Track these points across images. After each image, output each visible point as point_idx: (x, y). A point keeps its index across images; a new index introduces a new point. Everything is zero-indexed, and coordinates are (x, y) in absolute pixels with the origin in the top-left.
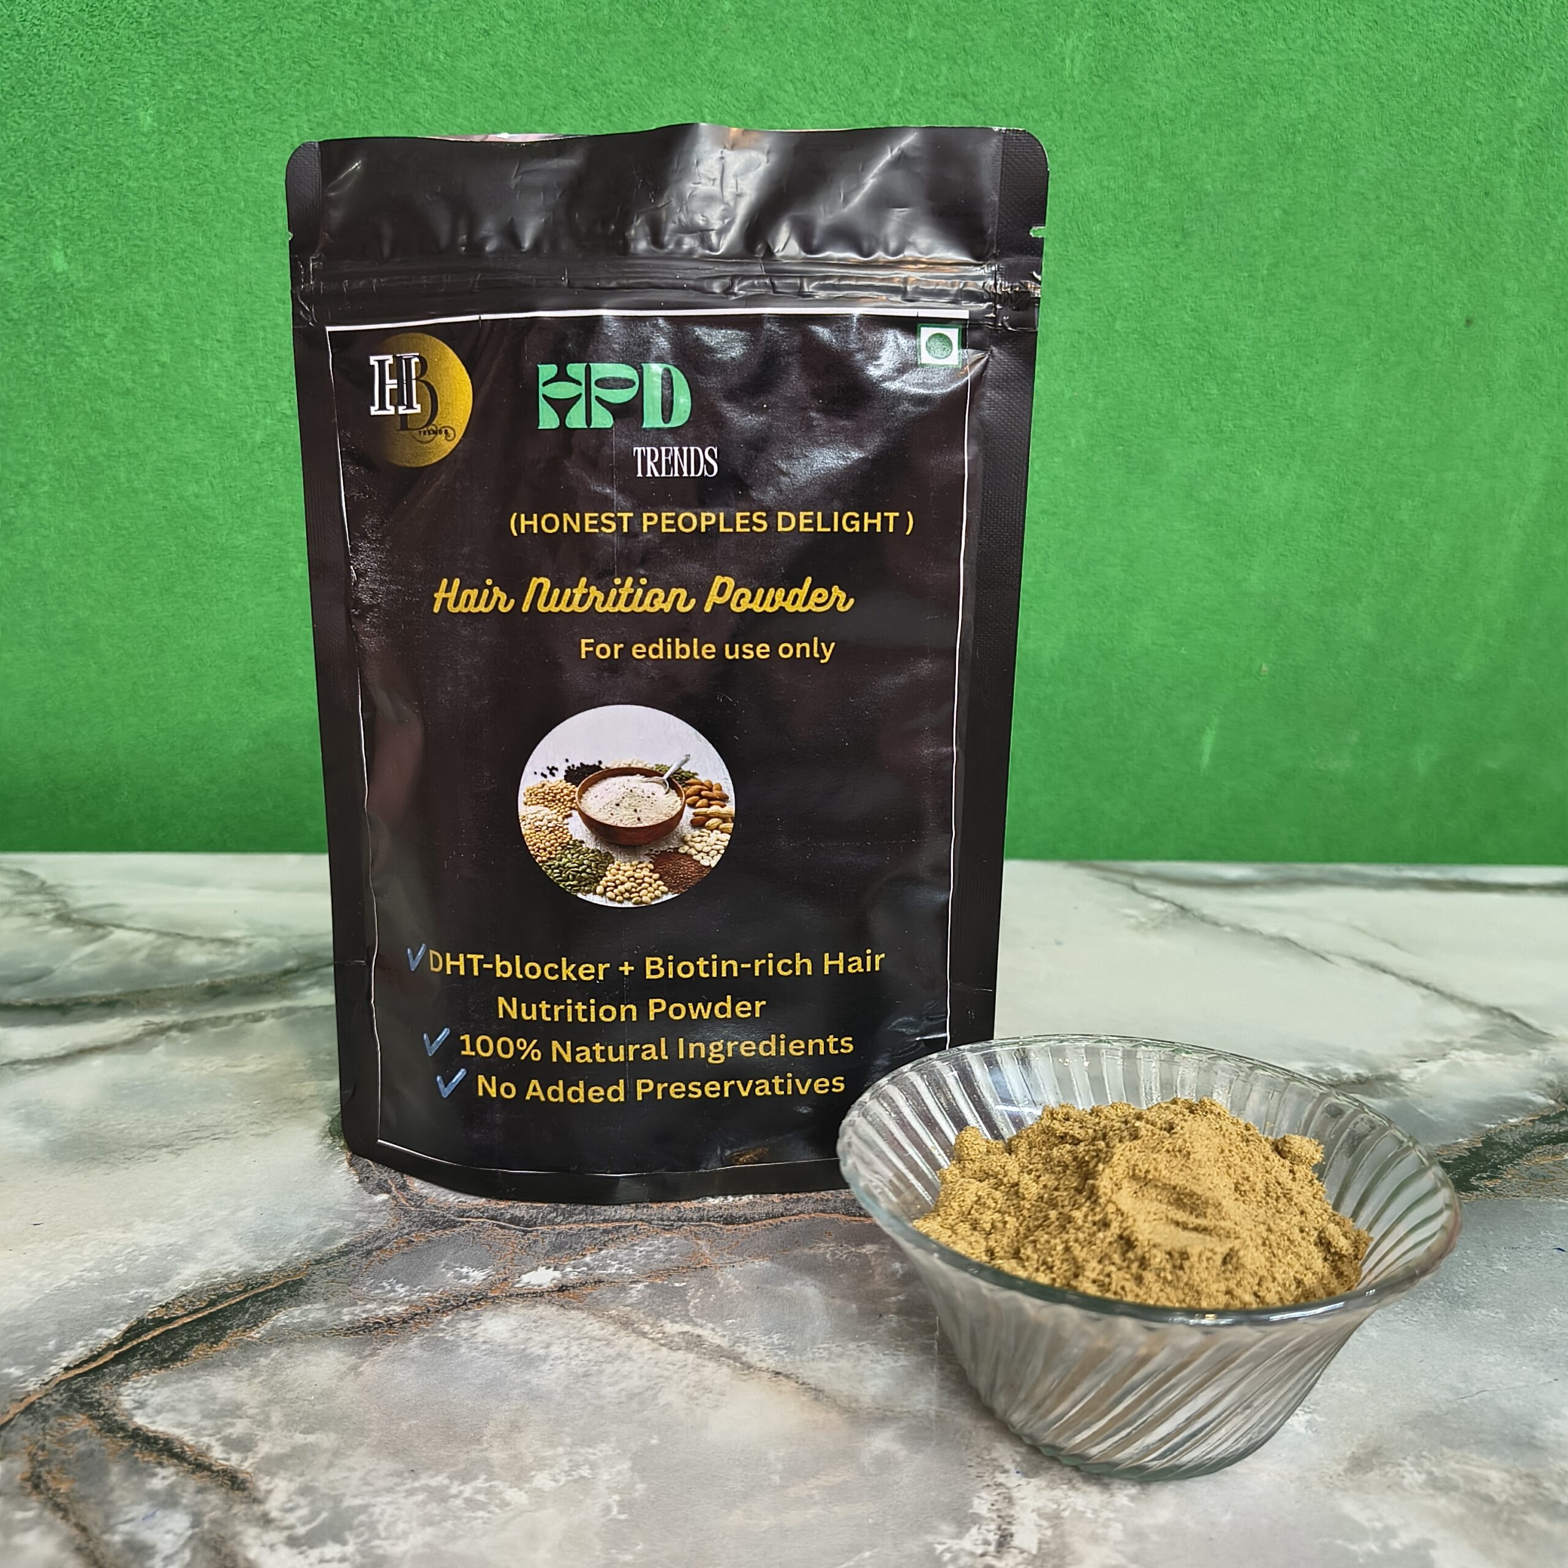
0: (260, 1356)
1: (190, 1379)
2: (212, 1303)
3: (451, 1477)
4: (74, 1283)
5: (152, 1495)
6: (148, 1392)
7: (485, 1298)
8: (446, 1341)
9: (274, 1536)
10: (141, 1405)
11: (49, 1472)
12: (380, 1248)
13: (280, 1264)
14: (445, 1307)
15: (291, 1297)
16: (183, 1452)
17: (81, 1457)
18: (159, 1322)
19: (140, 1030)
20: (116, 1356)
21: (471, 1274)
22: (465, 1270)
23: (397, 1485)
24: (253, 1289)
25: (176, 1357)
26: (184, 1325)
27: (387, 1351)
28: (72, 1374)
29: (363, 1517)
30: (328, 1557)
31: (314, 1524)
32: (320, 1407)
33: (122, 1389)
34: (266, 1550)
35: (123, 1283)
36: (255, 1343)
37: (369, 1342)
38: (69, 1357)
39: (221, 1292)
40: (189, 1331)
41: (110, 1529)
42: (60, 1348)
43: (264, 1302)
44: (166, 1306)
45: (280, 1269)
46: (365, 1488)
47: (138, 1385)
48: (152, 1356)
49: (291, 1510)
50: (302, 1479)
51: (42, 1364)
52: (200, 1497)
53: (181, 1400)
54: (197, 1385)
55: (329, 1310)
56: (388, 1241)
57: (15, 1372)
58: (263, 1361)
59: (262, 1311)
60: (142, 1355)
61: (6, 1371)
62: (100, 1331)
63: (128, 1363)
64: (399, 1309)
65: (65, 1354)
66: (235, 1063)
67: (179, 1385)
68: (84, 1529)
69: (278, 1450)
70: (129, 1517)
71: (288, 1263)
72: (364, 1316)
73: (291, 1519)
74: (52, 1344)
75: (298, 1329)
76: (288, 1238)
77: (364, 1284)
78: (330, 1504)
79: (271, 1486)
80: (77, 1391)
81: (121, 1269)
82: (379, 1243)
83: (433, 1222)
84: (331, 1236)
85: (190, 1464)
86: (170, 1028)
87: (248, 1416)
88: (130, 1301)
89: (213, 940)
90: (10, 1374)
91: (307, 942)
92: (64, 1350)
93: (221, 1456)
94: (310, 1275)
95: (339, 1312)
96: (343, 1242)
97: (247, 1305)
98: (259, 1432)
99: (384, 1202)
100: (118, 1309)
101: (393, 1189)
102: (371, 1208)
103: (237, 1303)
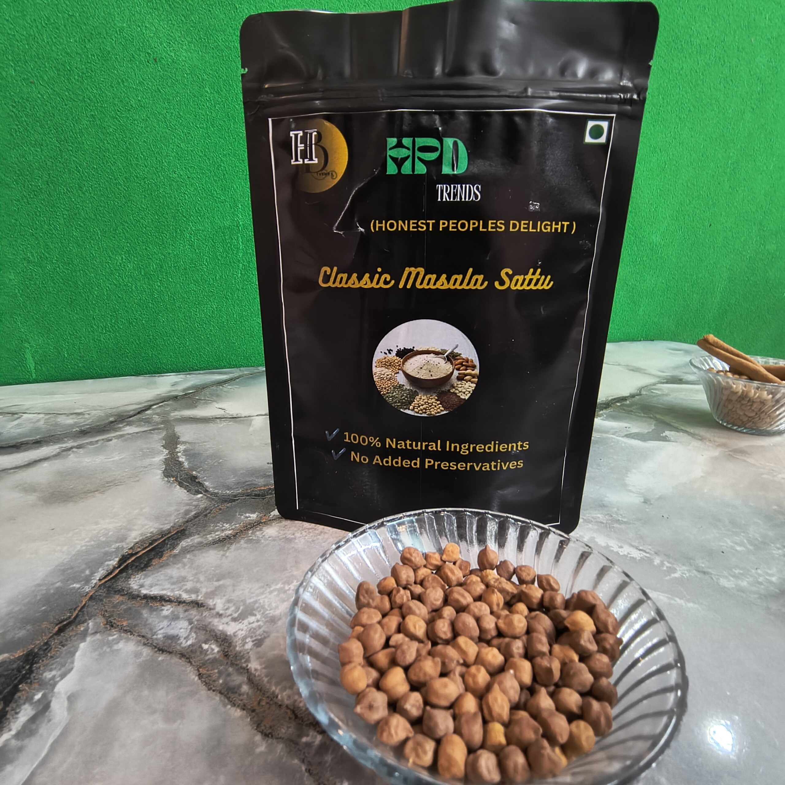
0: (183, 558)
1: (158, 573)
2: (151, 544)
4: (84, 548)
5: (166, 617)
6: (142, 581)
7: (261, 523)
8: (254, 540)
9: (225, 620)
10: (142, 586)
11: (114, 619)
12: (209, 513)
13: (171, 525)
15: (183, 536)
16: (170, 599)
17: (125, 611)
18: (132, 555)
19: (58, 450)
21: (251, 516)
22: (247, 515)
23: (264, 591)
24: (166, 535)
25: (147, 565)
26: (143, 554)
27: (233, 547)
28: (103, 581)
29: (257, 605)
30: (252, 622)
31: (240, 612)
32: (218, 571)
33: (130, 582)
34: (225, 625)
35: (108, 544)
36: (178, 554)
37: (224, 546)
38: (98, 576)
39: (152, 539)
40: (147, 555)
41: (155, 633)
42: (92, 573)
43: (173, 539)
44: (131, 548)
45: (172, 527)
46: (252, 595)
47: (136, 579)
48: (136, 567)
49: (227, 609)
50: (225, 597)
51: (87, 580)
52: (187, 613)
53: (158, 581)
54: (162, 574)
55: (201, 537)
56: (211, 510)
57: (77, 586)
58: (185, 560)
59: (174, 543)
60: (131, 568)
61: (72, 586)
62: (107, 563)
63: (127, 572)
64: (230, 532)
66: (109, 457)
67: (154, 576)
68: (143, 636)
69: (209, 590)
70: (160, 627)
71: (175, 524)
72: (217, 537)
73: (229, 612)
74: (87, 572)
75: (192, 546)
76: (170, 515)
77: (210, 526)
78: (242, 604)
79: (214, 603)
80: (109, 587)
81: (103, 539)
82: (208, 511)
83: (226, 501)
84: (187, 512)
85: (175, 602)
86: (72, 448)
87: (190, 581)
88: (114, 550)
89: (72, 414)
90: (74, 587)
91: (114, 410)
92: (95, 573)
93: (188, 597)
94: (187, 527)
95: (206, 538)
96: (193, 513)
97: (166, 542)
98: (198, 585)
99: (202, 497)
100: (111, 553)
101: (203, 492)
102: (198, 500)
103: (162, 542)
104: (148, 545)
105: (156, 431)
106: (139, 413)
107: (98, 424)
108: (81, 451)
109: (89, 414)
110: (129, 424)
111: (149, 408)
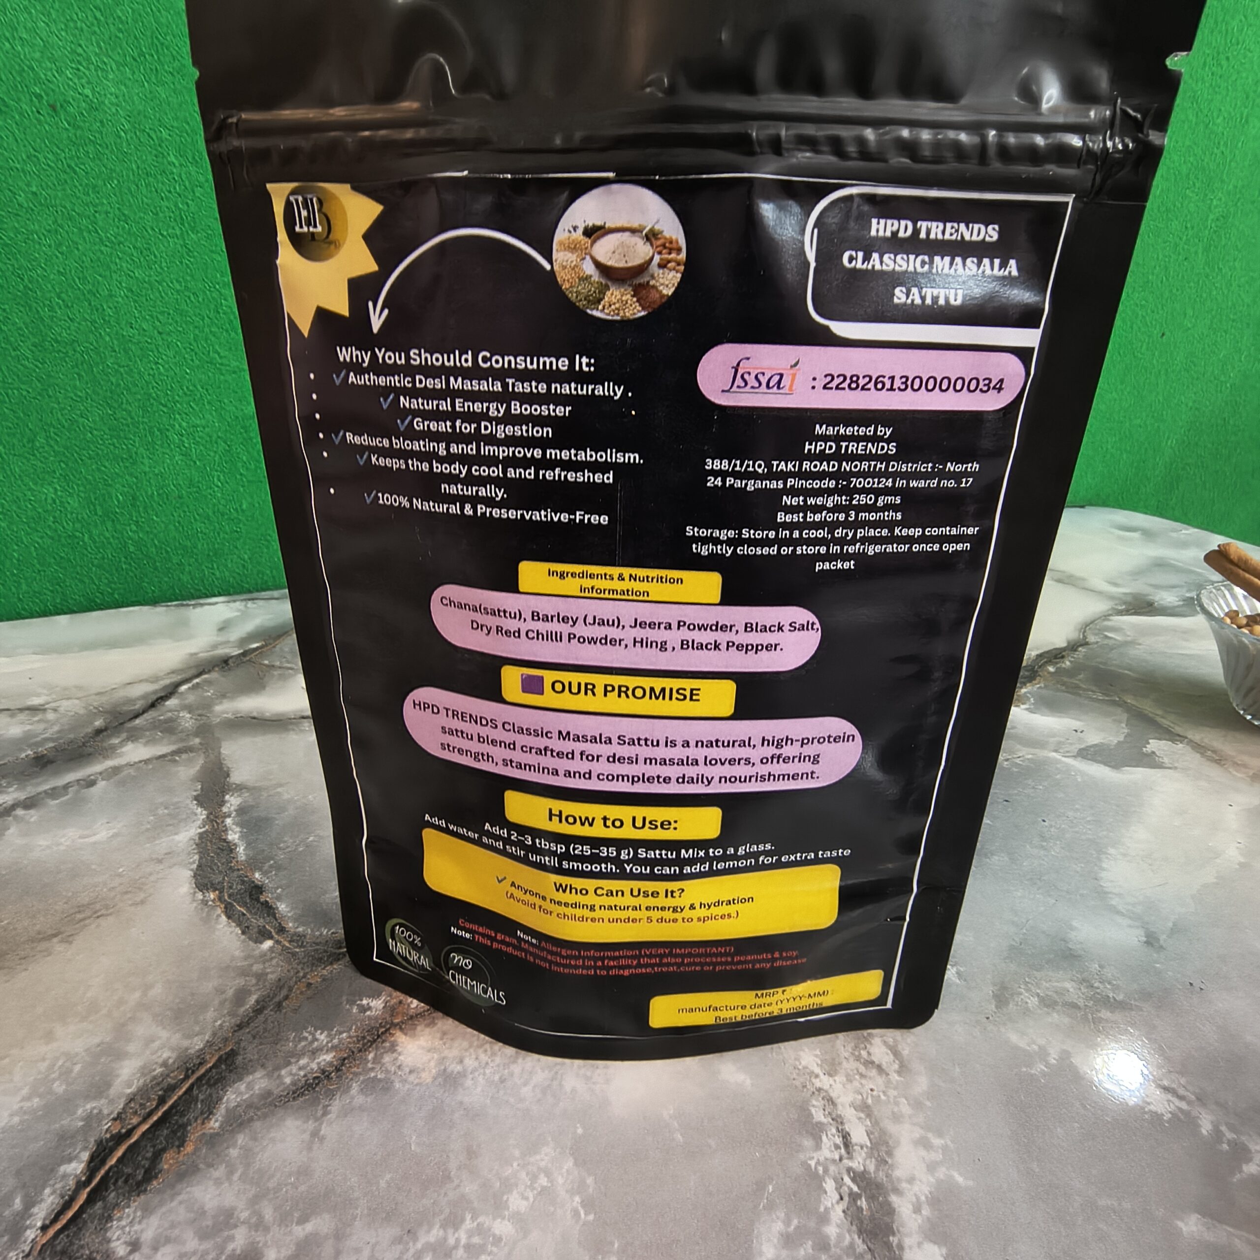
0: (228, 1148)
1: (172, 1199)
2: (162, 1101)
3: (444, 1226)
4: (16, 1119)
6: (137, 1227)
7: (393, 1026)
8: (380, 1080)
10: (135, 1246)
12: (286, 997)
13: (207, 1038)
14: (364, 1045)
15: (231, 1071)
18: (119, 1139)
20: (90, 1194)
21: (372, 1004)
22: (365, 1002)
23: (402, 1254)
24: (193, 1072)
25: (150, 1175)
26: (144, 1134)
27: (336, 1105)
28: (51, 1232)
32: (302, 1188)
33: (109, 1234)
35: (67, 1103)
36: (218, 1134)
37: (315, 1101)
38: (41, 1213)
39: (165, 1085)
40: (151, 1139)
42: (28, 1205)
43: (210, 1086)
44: (118, 1118)
45: (210, 1044)
47: (123, 1223)
48: (126, 1181)
51: (15, 1232)
53: (173, 1226)
54: (181, 1203)
55: (269, 1075)
56: (290, 989)
58: (234, 1152)
59: (210, 1095)
60: (115, 1184)
62: (63, 1170)
63: (104, 1199)
64: (328, 1057)
65: (35, 1210)
66: (87, 832)
67: (164, 1209)
71: (214, 1034)
72: (302, 1073)
74: (17, 1203)
75: (250, 1106)
76: (204, 1007)
77: (288, 1039)
80: (64, 1251)
81: (59, 1088)
82: (284, 992)
83: (320, 960)
84: (241, 995)
86: (14, 807)
87: (243, 1223)
88: (81, 1124)
89: (21, 710)
91: (104, 699)
92: (33, 1206)
94: (238, 1043)
95: (279, 1076)
96: (253, 999)
97: (195, 1092)
98: (260, 1238)
99: (271, 949)
100: (72, 1137)
101: (274, 934)
102: (264, 958)
103: (185, 1093)
104: (155, 1103)
105: (184, 756)
106: (153, 705)
107: (72, 736)
108: (33, 815)
109: (55, 710)
110: (133, 736)
111: (171, 691)
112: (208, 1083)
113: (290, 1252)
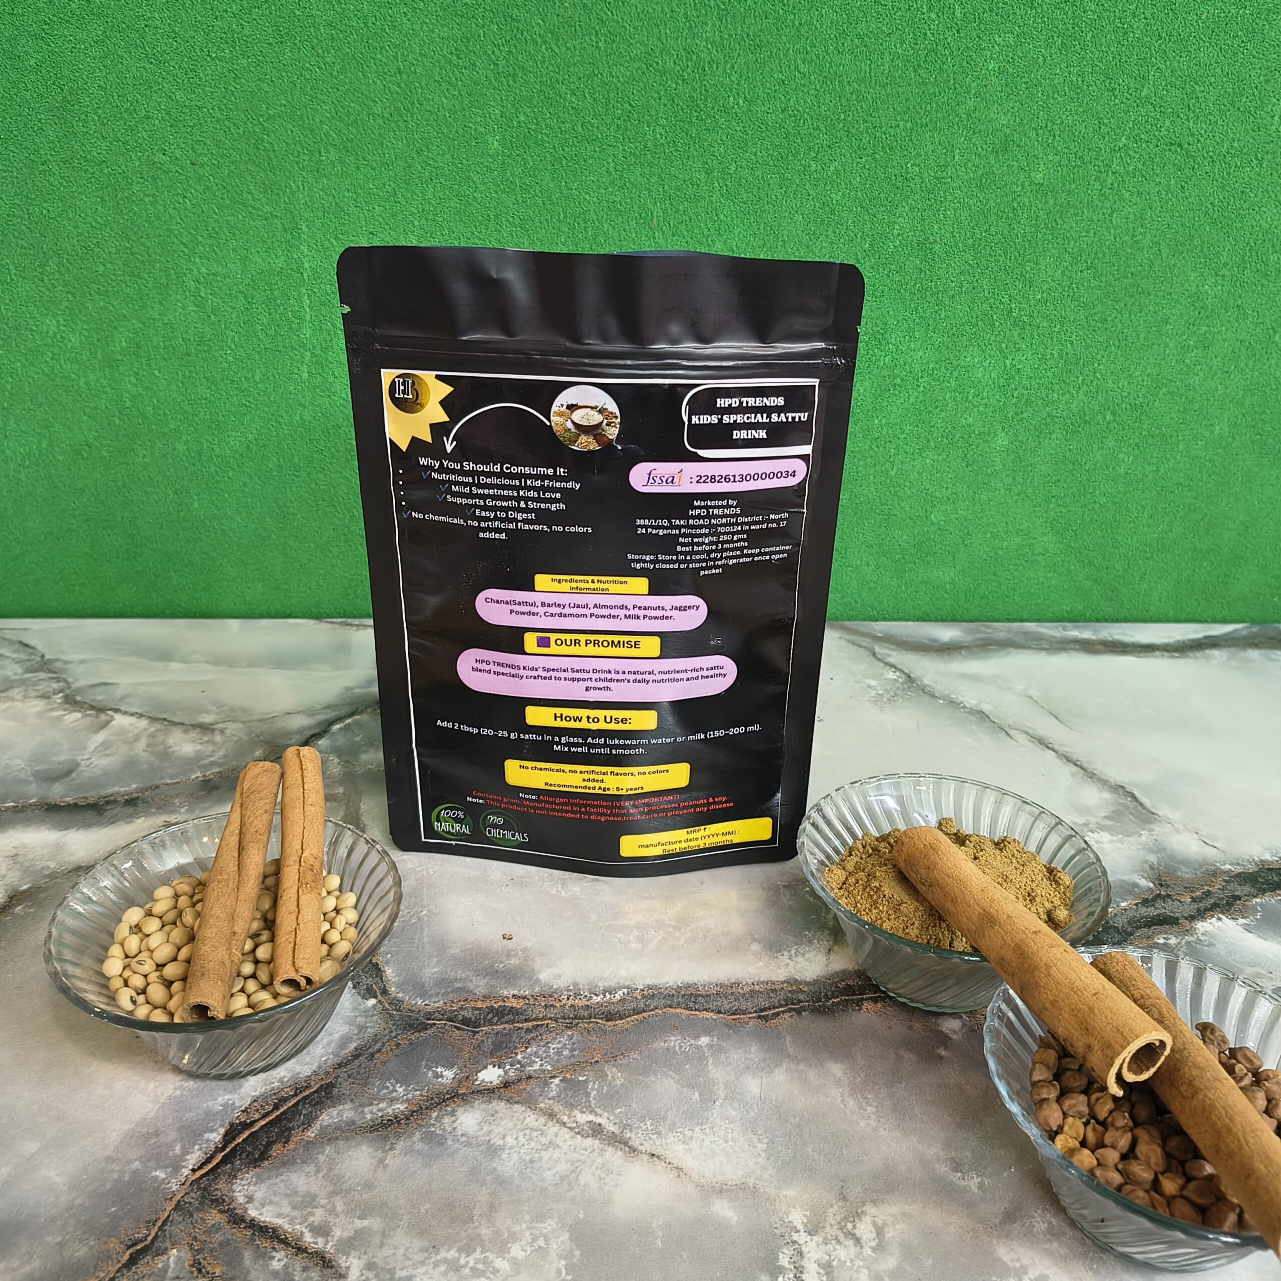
0: (318, 1153)
1: (276, 1177)
2: (276, 1107)
3: (459, 1251)
4: (178, 1092)
5: (275, 1274)
6: (252, 1188)
7: (457, 1095)
8: (437, 1135)
10: (250, 1199)
11: (205, 1258)
12: (379, 1051)
13: (315, 1068)
14: (432, 1104)
15: (328, 1098)
16: (287, 1238)
17: (222, 1245)
18: (244, 1126)
20: (223, 1158)
21: (444, 1073)
22: (439, 1070)
23: (426, 1258)
24: (301, 1092)
25: (263, 1156)
26: (262, 1127)
27: (400, 1145)
28: (198, 1174)
32: (366, 1196)
33: (234, 1186)
36: (312, 1142)
37: (387, 1138)
38: (192, 1160)
39: (280, 1096)
40: (267, 1133)
42: (185, 1152)
43: (312, 1105)
44: (246, 1111)
45: (315, 1074)
46: (406, 1263)
47: (244, 1182)
48: (247, 1156)
50: (366, 1256)
51: (176, 1167)
52: (305, 1275)
53: (275, 1194)
54: (282, 1181)
55: (356, 1109)
56: (383, 1045)
57: (160, 1174)
58: (322, 1158)
59: (311, 1112)
60: (240, 1155)
62: (207, 1135)
63: (232, 1163)
64: (402, 1107)
65: (188, 1157)
67: (270, 1181)
69: (347, 1234)
71: (320, 1067)
72: (380, 1114)
74: (178, 1149)
75: (338, 1128)
77: (374, 1084)
78: (388, 1276)
79: (348, 1263)
80: (205, 1189)
82: (378, 1046)
83: (411, 1026)
84: (345, 1040)
85: (293, 1248)
87: (322, 1206)
88: (220, 1108)
90: (157, 1177)
92: (188, 1153)
93: (311, 1240)
94: (337, 1078)
95: (363, 1112)
96: (353, 1046)
97: (300, 1107)
98: (331, 1219)
99: (374, 1006)
100: (214, 1115)
101: (378, 994)
102: (366, 1013)
103: (293, 1106)
104: (271, 1107)
112: (310, 1103)
113: (349, 1235)
